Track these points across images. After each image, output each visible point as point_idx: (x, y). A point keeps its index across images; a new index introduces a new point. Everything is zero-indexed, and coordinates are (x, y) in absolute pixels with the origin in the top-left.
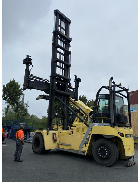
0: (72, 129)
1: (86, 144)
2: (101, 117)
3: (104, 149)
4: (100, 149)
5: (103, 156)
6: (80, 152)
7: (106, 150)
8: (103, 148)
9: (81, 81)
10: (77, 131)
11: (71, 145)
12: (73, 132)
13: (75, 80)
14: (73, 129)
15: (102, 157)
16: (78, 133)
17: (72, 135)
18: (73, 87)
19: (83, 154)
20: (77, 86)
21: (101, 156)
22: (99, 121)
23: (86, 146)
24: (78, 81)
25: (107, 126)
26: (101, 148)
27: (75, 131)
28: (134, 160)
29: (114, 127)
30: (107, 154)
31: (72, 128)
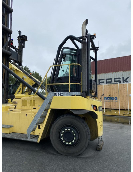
0: (14, 102)
1: (39, 124)
2: (68, 82)
3: (71, 131)
4: (63, 132)
5: (69, 142)
6: (29, 138)
7: (74, 132)
8: (69, 130)
9: (26, 40)
10: (23, 105)
11: (13, 126)
12: (16, 106)
13: (18, 37)
14: (16, 103)
15: (67, 143)
16: (25, 107)
17: (15, 111)
18: (15, 46)
19: (34, 140)
20: (22, 46)
21: (65, 143)
22: (64, 89)
23: (39, 128)
24: (22, 39)
25: (77, 96)
26: (66, 130)
27: (19, 105)
28: (102, 139)
29: (86, 98)
30: (75, 138)
31: (14, 100)
